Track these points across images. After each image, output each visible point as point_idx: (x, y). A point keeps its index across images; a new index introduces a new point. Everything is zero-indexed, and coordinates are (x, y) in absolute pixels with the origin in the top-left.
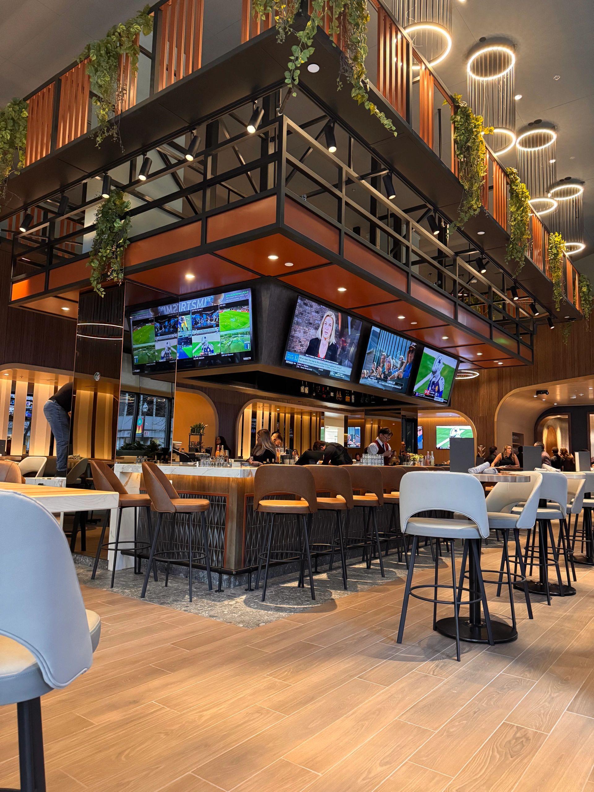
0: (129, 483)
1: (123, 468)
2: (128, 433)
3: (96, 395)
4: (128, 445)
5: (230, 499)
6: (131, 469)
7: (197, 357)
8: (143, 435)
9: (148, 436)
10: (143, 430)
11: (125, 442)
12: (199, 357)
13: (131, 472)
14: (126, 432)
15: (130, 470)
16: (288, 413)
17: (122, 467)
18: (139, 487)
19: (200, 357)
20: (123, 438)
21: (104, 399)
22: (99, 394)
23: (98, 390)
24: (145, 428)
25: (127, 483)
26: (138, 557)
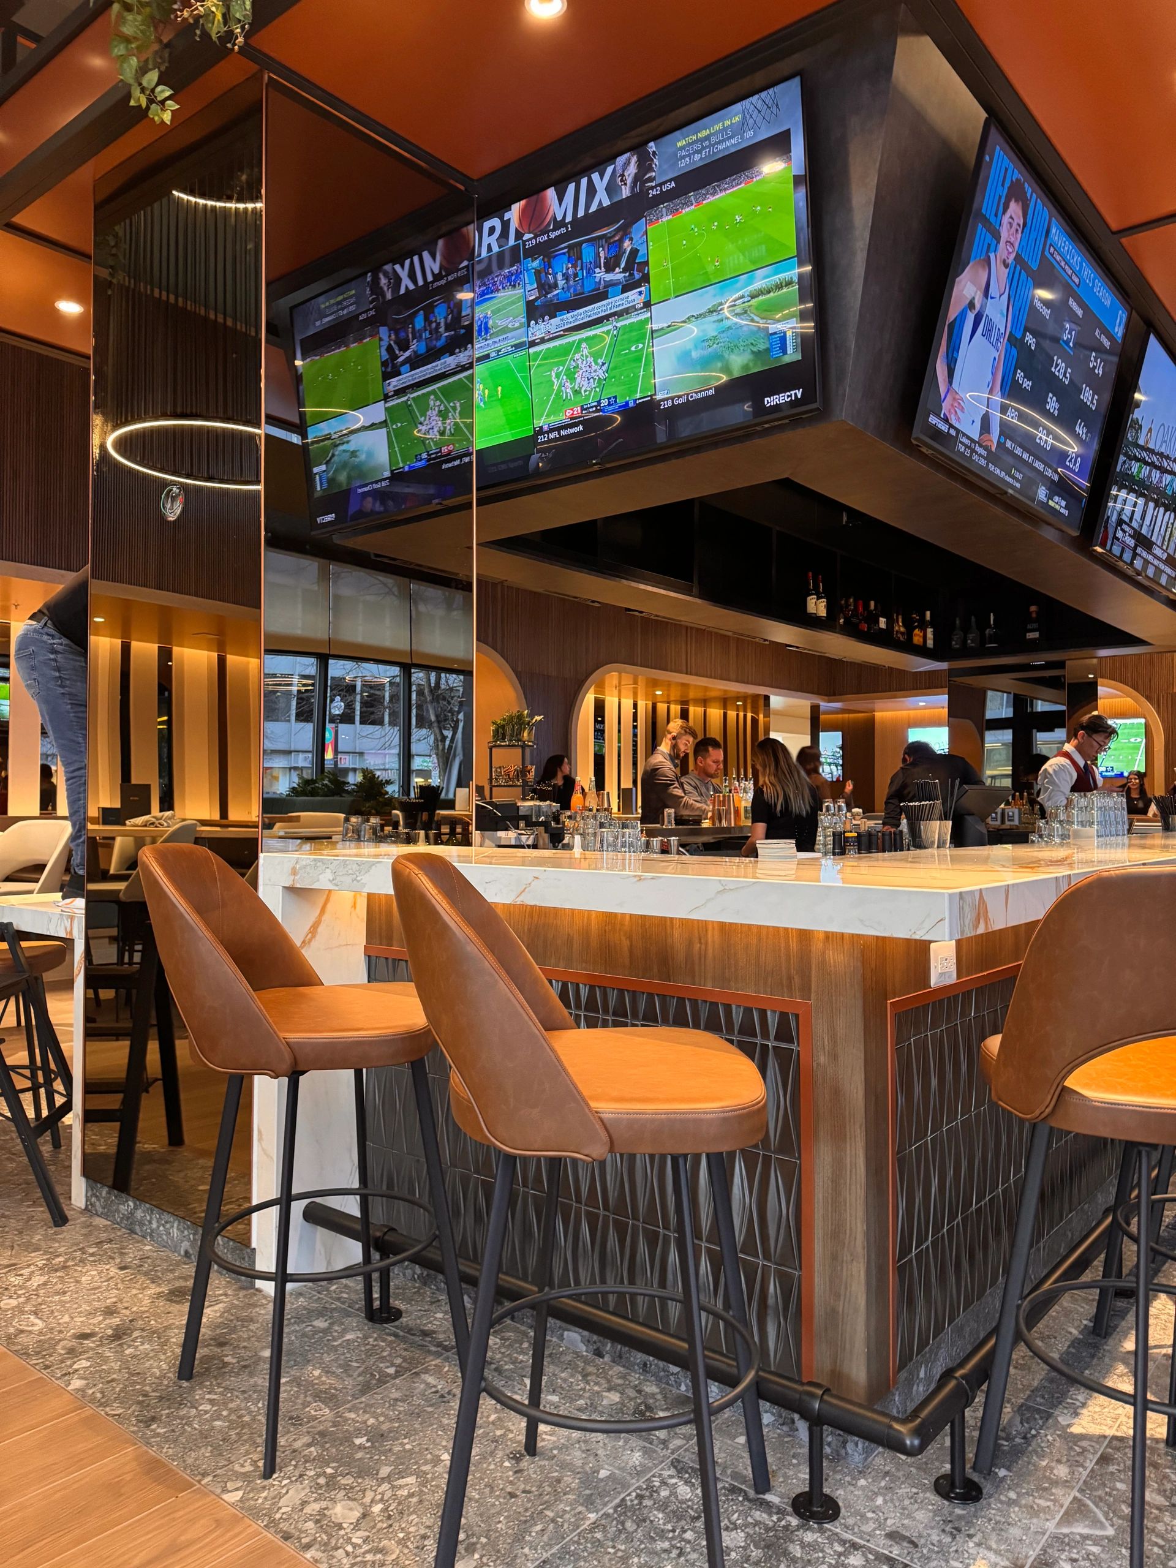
0: (321, 929)
1: (294, 872)
2: (306, 759)
3: (222, 661)
4: (307, 782)
5: (819, 1027)
6: (328, 875)
7: (551, 431)
8: (336, 763)
9: (346, 766)
10: (336, 751)
11: (300, 777)
12: (558, 429)
13: (331, 887)
14: (301, 756)
15: (323, 881)
16: (676, 702)
17: (288, 867)
18: (363, 941)
19: (566, 427)
20: (295, 768)
21: (244, 674)
22: (231, 659)
23: (228, 648)
24: (340, 749)
25: (314, 930)
26: (377, 1249)
